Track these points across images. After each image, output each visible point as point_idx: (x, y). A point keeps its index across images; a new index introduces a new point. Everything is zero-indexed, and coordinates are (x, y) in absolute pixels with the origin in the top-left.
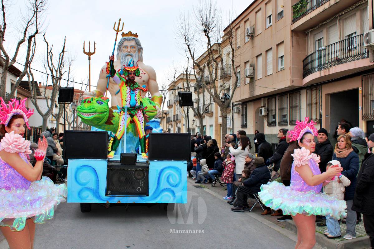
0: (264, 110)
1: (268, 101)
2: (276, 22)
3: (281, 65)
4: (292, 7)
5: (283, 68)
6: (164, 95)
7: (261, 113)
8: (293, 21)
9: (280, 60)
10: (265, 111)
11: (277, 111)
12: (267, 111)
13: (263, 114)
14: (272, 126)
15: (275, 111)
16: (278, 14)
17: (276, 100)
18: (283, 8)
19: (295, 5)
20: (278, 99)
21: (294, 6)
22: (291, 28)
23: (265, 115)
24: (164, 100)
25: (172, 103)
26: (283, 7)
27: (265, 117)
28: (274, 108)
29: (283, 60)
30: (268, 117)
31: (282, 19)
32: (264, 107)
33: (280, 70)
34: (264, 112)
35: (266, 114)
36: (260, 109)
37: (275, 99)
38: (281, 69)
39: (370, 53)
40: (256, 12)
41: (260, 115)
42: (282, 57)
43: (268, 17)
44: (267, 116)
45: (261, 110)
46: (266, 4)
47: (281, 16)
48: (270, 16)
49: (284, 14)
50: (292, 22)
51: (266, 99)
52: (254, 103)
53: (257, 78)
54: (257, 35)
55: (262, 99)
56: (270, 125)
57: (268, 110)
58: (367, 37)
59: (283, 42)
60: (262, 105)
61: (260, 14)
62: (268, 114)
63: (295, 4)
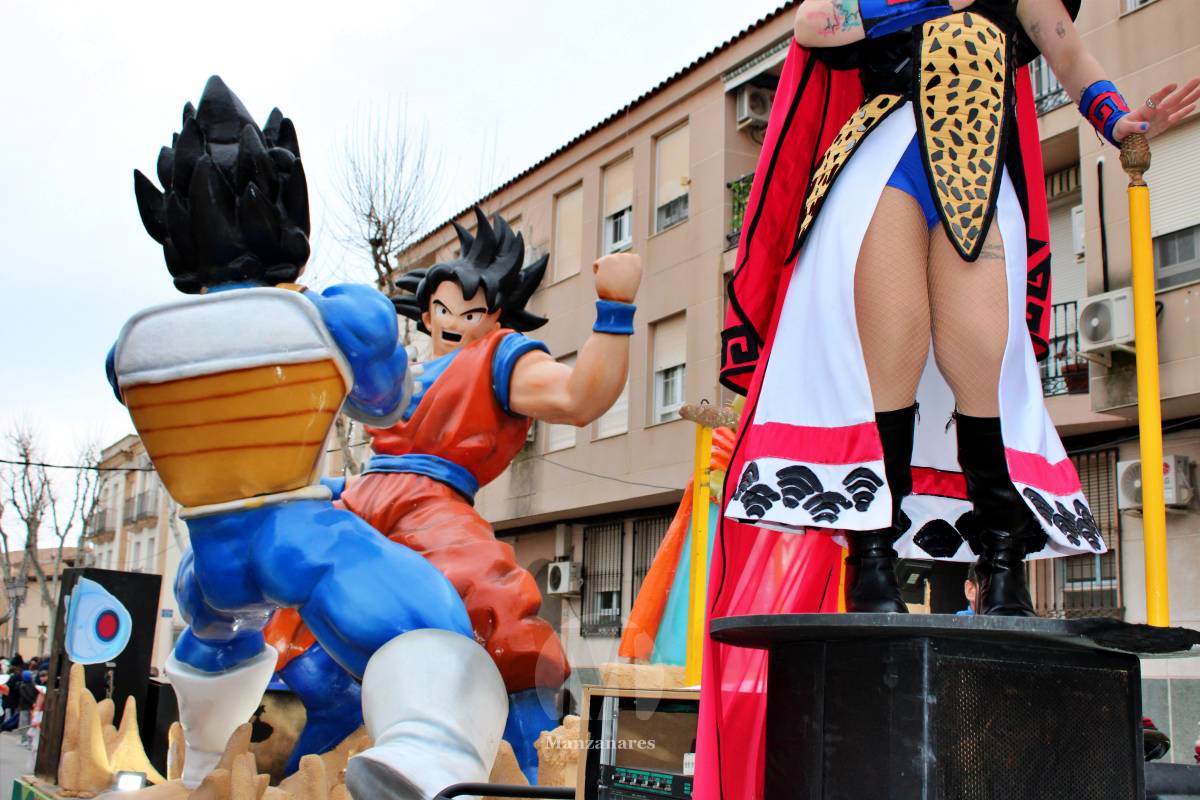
0: (571, 573)
1: (585, 539)
2: (652, 238)
3: (666, 403)
4: (729, 186)
5: (670, 414)
6: (90, 491)
7: (556, 584)
8: (729, 238)
9: (660, 382)
10: (573, 576)
11: (628, 577)
12: (579, 575)
13: (565, 586)
14: (602, 636)
15: (616, 579)
16: (660, 209)
17: (623, 534)
18: (687, 187)
19: (743, 179)
20: (635, 533)
21: (738, 182)
22: (722, 263)
23: (575, 593)
24: (92, 511)
25: (116, 522)
26: (689, 182)
27: (568, 599)
28: (616, 567)
29: (673, 382)
30: (582, 600)
31: (681, 231)
32: (564, 559)
33: (658, 421)
34: (570, 581)
35: (578, 589)
36: (551, 567)
37: (618, 533)
38: (664, 416)
39: (1094, 379)
40: (557, 196)
41: (550, 590)
42: (668, 373)
43: (609, 218)
44: (579, 597)
45: (556, 571)
46: (604, 168)
47: (674, 218)
48: (621, 213)
49: (691, 210)
50: (727, 244)
51: (579, 531)
52: (517, 541)
53: (547, 445)
54: (555, 282)
55: (561, 528)
56: (588, 631)
57: (584, 573)
58: (1095, 316)
59: (681, 314)
60: (560, 551)
61: (573, 203)
62: (583, 588)
63: (743, 176)
